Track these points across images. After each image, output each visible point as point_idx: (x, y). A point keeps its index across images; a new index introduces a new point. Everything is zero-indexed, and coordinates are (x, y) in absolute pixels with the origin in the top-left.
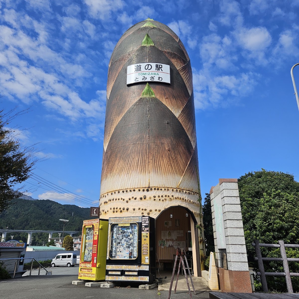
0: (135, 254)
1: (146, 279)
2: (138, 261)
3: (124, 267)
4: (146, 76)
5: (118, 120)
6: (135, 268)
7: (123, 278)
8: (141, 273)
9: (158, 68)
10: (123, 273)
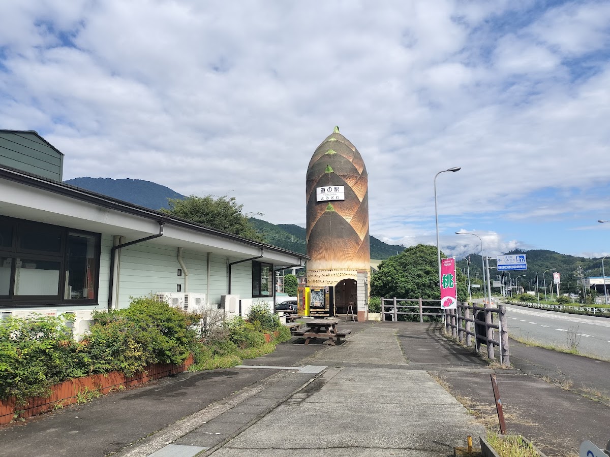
0: (323, 304)
1: (328, 315)
2: (324, 307)
3: (318, 310)
4: (328, 196)
5: (313, 225)
6: (322, 310)
7: (317, 315)
8: (326, 313)
9: (336, 190)
10: (317, 312)
